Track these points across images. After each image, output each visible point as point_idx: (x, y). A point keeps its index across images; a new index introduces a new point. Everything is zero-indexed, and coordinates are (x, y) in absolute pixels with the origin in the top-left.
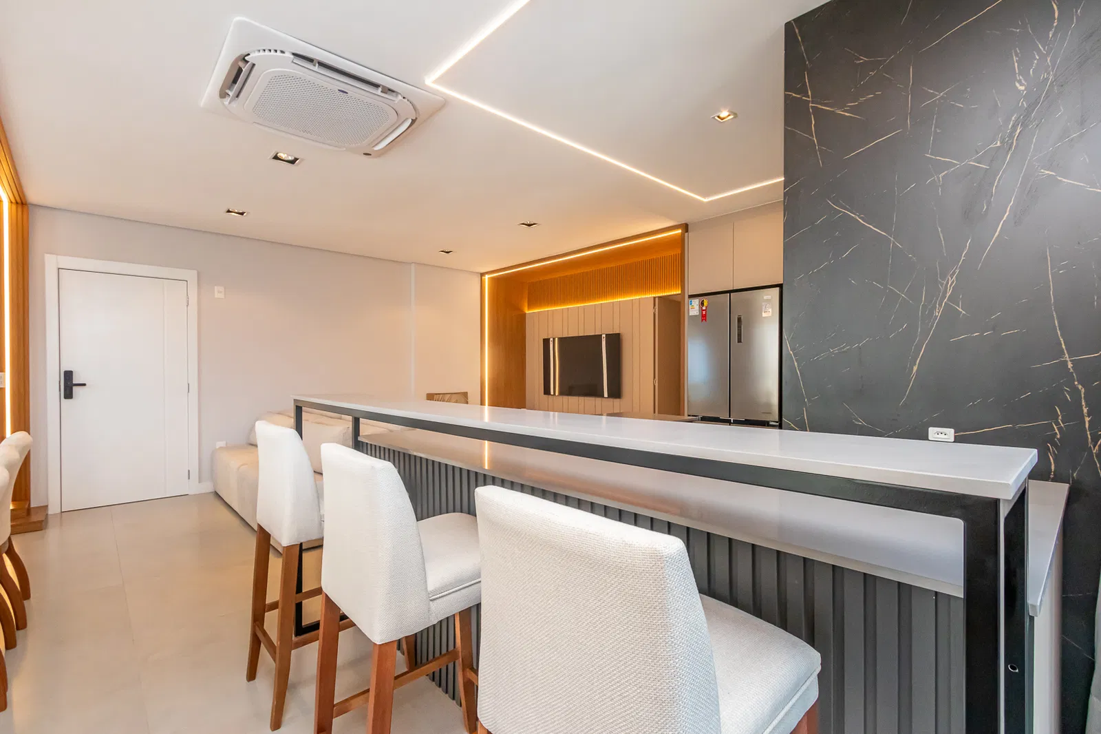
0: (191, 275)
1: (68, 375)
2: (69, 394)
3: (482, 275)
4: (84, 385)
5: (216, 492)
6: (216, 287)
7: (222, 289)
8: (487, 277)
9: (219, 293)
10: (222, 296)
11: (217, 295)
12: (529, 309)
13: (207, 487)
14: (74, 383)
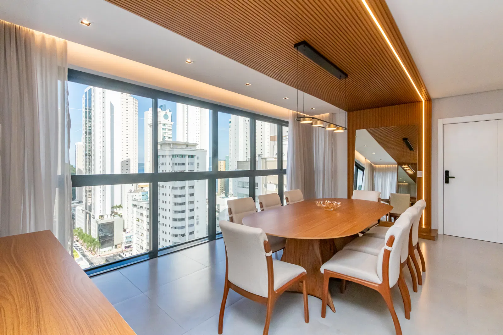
1: (447, 173)
2: (447, 182)
4: (454, 177)
14: (449, 176)
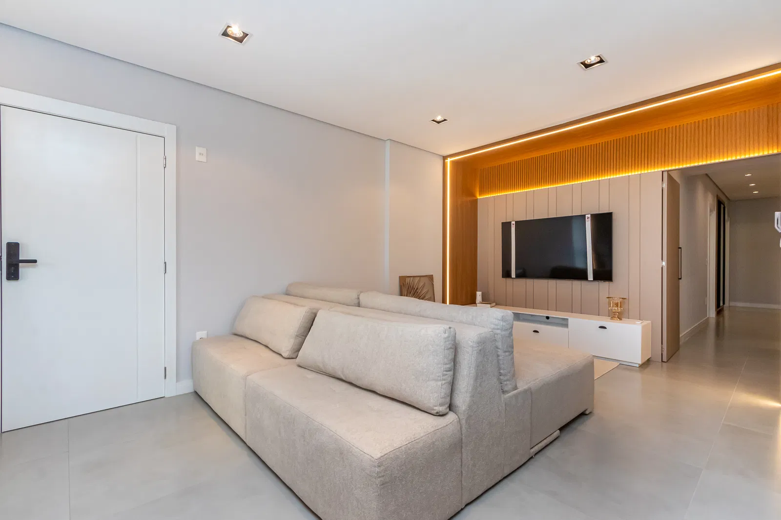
0: (169, 131)
1: (12, 249)
2: (13, 274)
3: (445, 158)
5: (196, 392)
6: (197, 148)
7: (203, 150)
8: (449, 161)
9: (200, 154)
10: (203, 159)
11: (198, 158)
12: (480, 195)
13: (185, 387)
14: (20, 259)
